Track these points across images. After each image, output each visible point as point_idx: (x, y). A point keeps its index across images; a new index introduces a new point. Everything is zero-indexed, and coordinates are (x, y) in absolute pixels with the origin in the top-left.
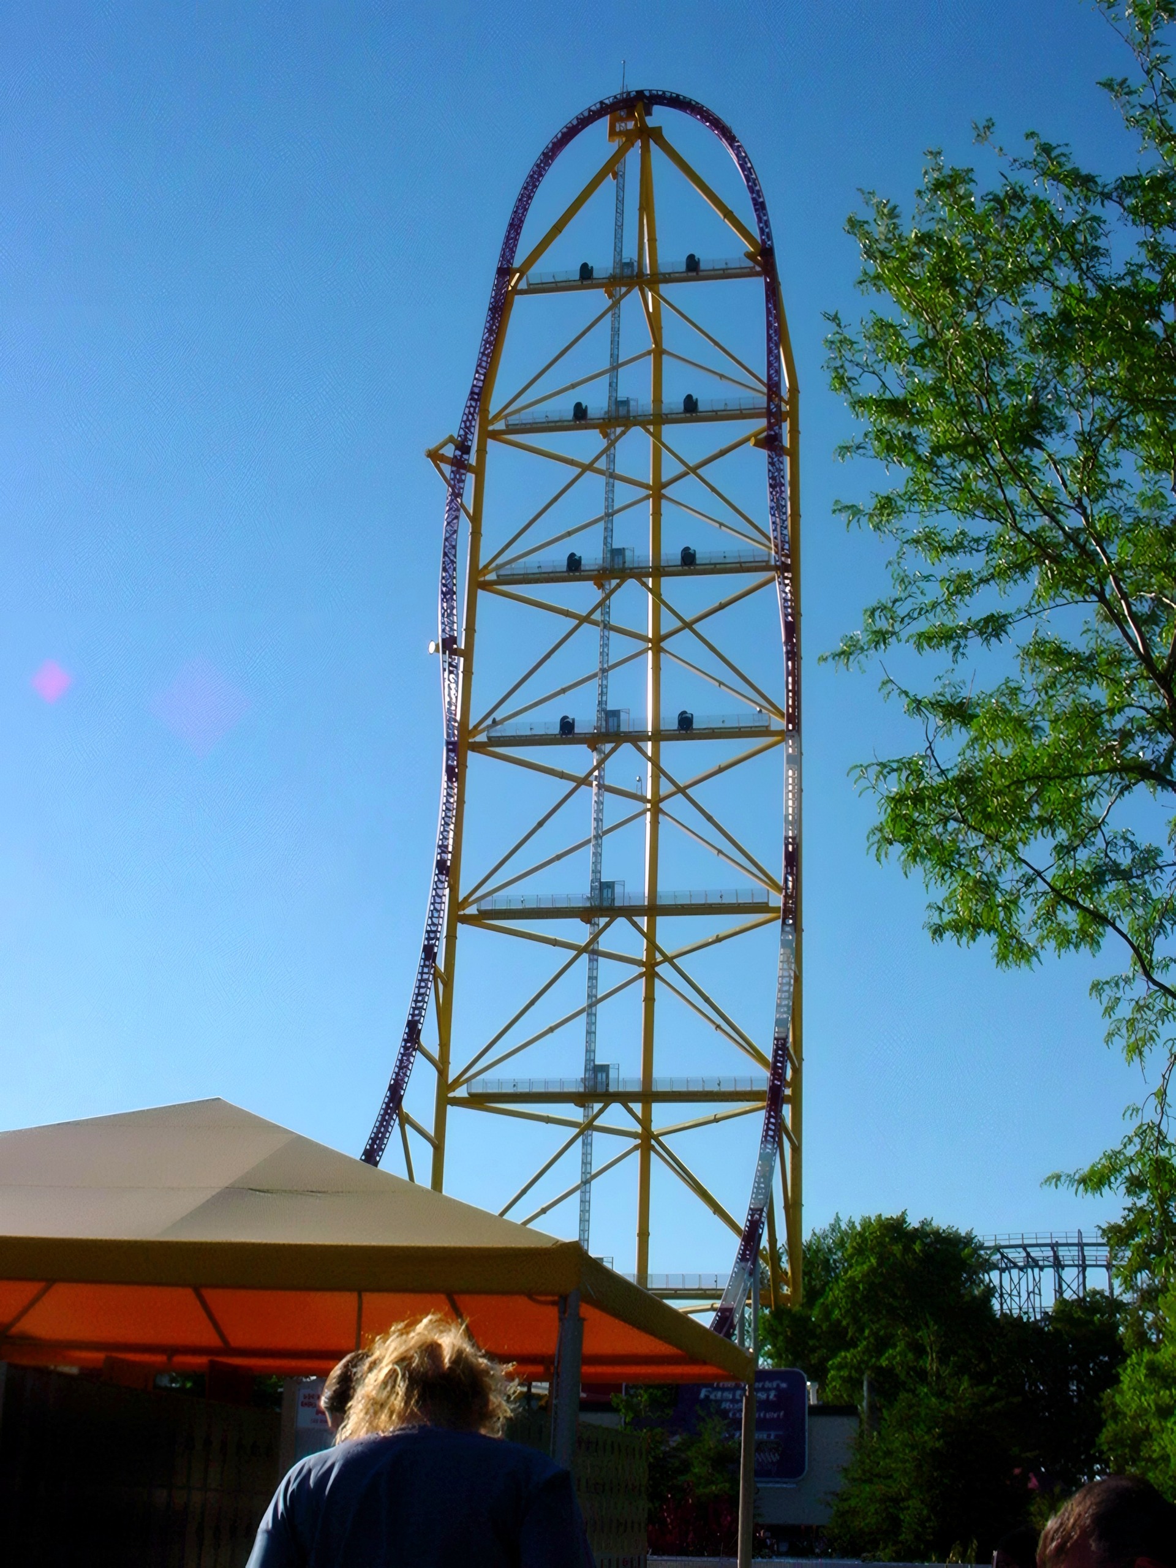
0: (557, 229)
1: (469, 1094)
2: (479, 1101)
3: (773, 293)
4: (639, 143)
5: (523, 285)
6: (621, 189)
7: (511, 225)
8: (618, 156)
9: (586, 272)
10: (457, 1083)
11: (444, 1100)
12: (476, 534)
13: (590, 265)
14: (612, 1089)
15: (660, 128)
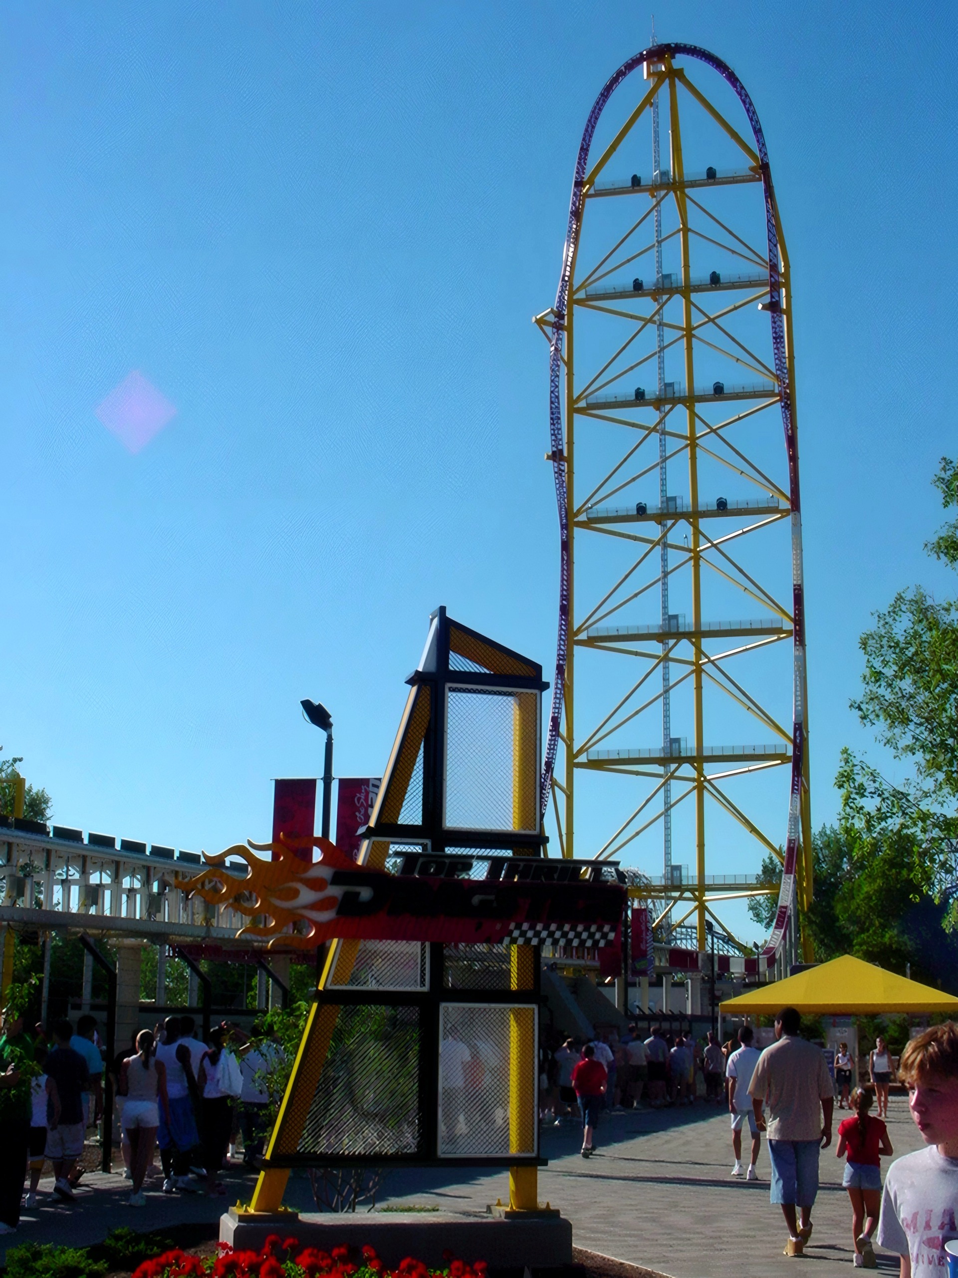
0: (613, 148)
1: (588, 760)
2: (596, 764)
3: (769, 192)
4: (667, 81)
5: (592, 192)
6: (656, 114)
7: (582, 149)
8: (654, 91)
9: (636, 180)
10: (580, 751)
11: (571, 765)
12: (570, 375)
13: (638, 176)
14: (683, 754)
15: (682, 69)
